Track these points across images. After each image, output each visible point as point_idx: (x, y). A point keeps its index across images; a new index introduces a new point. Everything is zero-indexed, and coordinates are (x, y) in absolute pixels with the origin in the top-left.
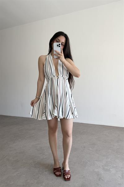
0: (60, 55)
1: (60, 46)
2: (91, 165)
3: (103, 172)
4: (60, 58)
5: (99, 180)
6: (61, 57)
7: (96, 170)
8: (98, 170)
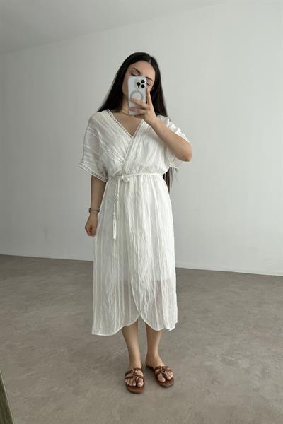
0: (144, 109)
1: (143, 86)
2: (196, 354)
3: (221, 368)
4: (146, 116)
5: (212, 383)
6: (146, 114)
7: (208, 363)
8: (210, 363)
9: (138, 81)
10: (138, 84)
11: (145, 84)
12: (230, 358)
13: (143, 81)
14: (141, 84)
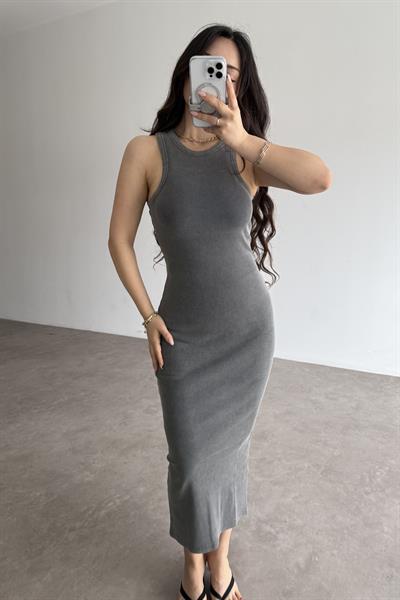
9: (208, 66)
10: (211, 70)
11: (224, 71)
12: (268, 528)
13: (219, 66)
14: (216, 70)
